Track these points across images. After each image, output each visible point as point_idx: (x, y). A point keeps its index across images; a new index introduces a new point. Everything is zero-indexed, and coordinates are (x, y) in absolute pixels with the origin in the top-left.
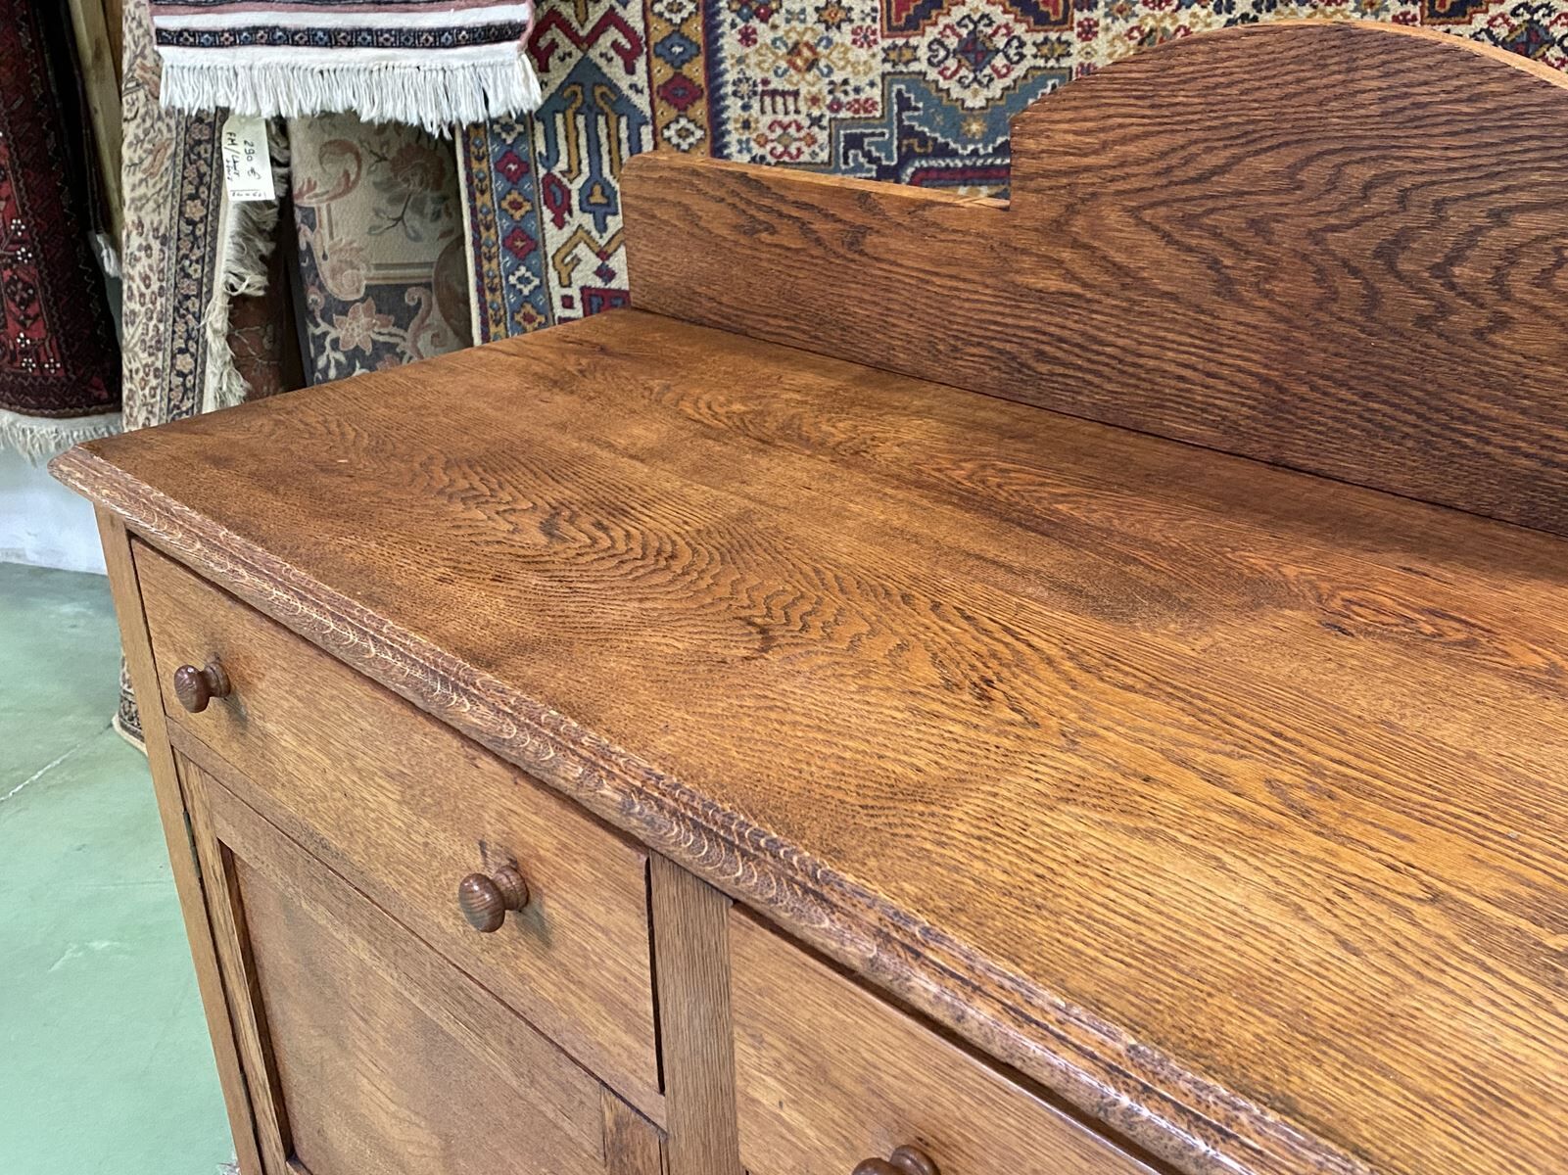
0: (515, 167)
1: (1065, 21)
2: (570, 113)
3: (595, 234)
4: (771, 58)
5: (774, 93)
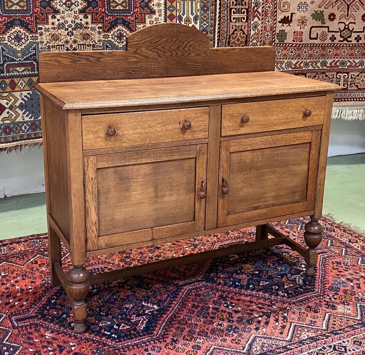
1: (36, 32)
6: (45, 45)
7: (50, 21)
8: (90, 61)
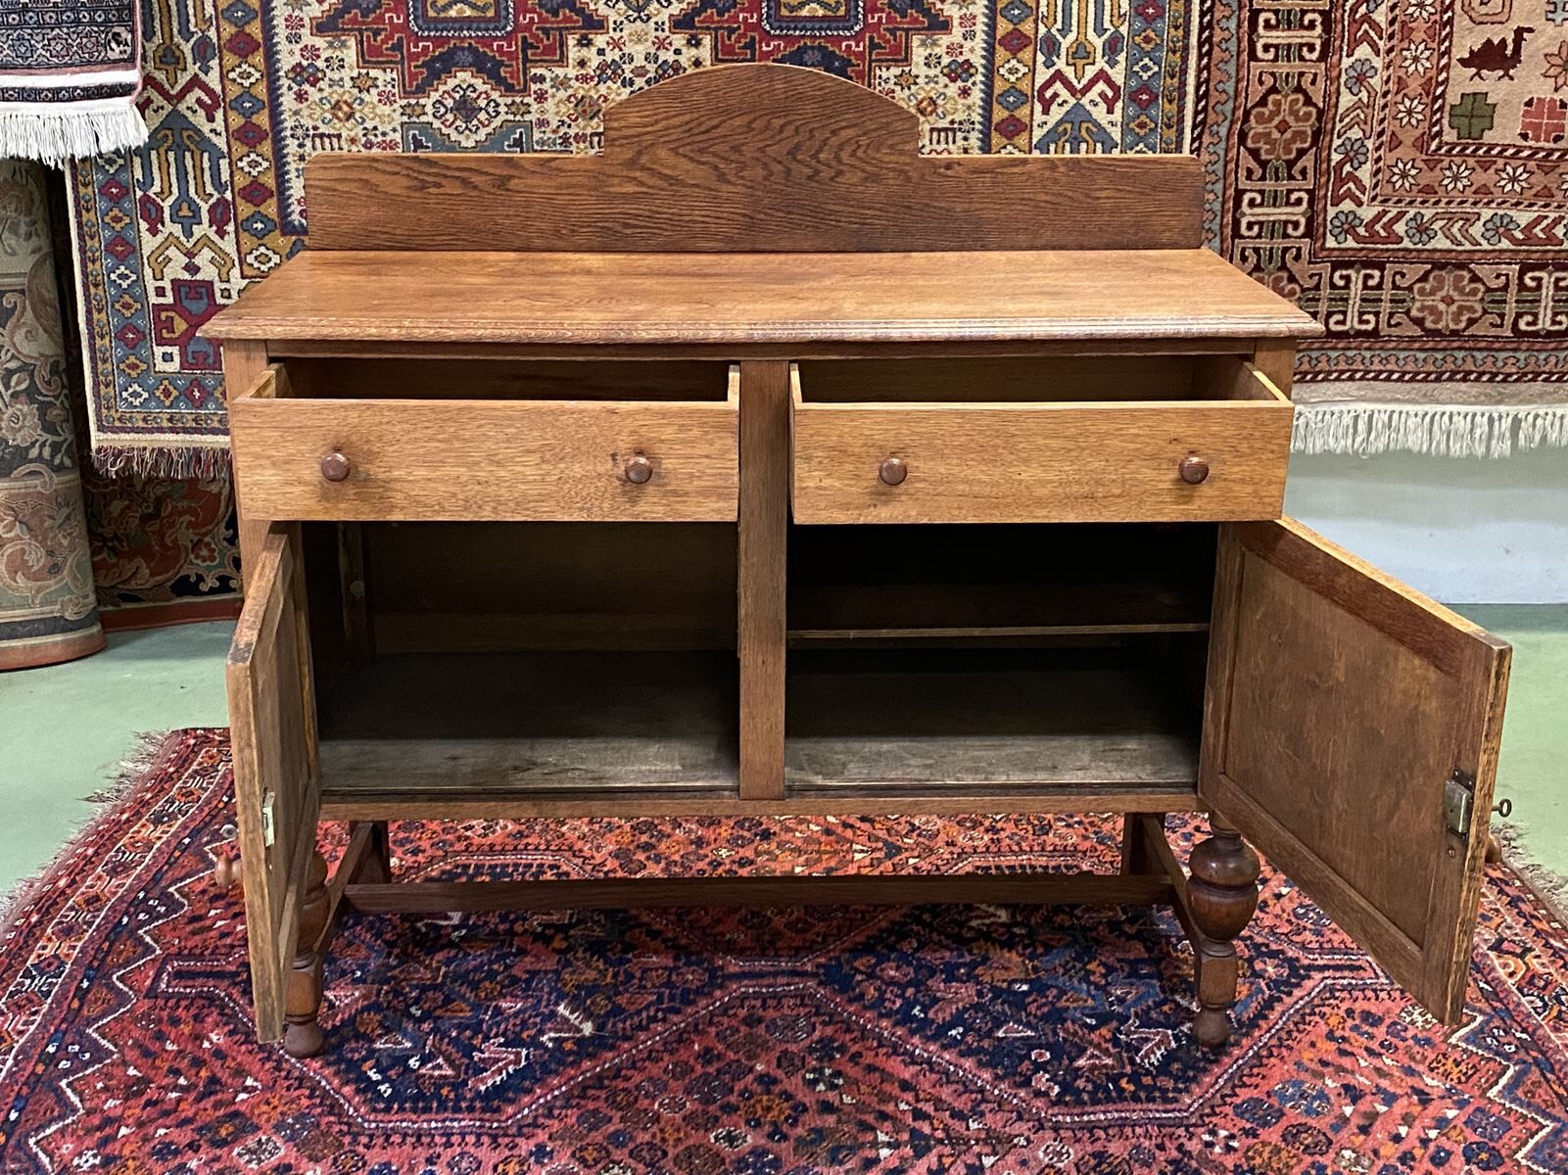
0: (116, 190)
1: (525, 90)
2: (162, 151)
3: (182, 239)
4: (319, 111)
5: (322, 136)
6: (554, 132)
7: (571, 55)
8: (475, 187)
